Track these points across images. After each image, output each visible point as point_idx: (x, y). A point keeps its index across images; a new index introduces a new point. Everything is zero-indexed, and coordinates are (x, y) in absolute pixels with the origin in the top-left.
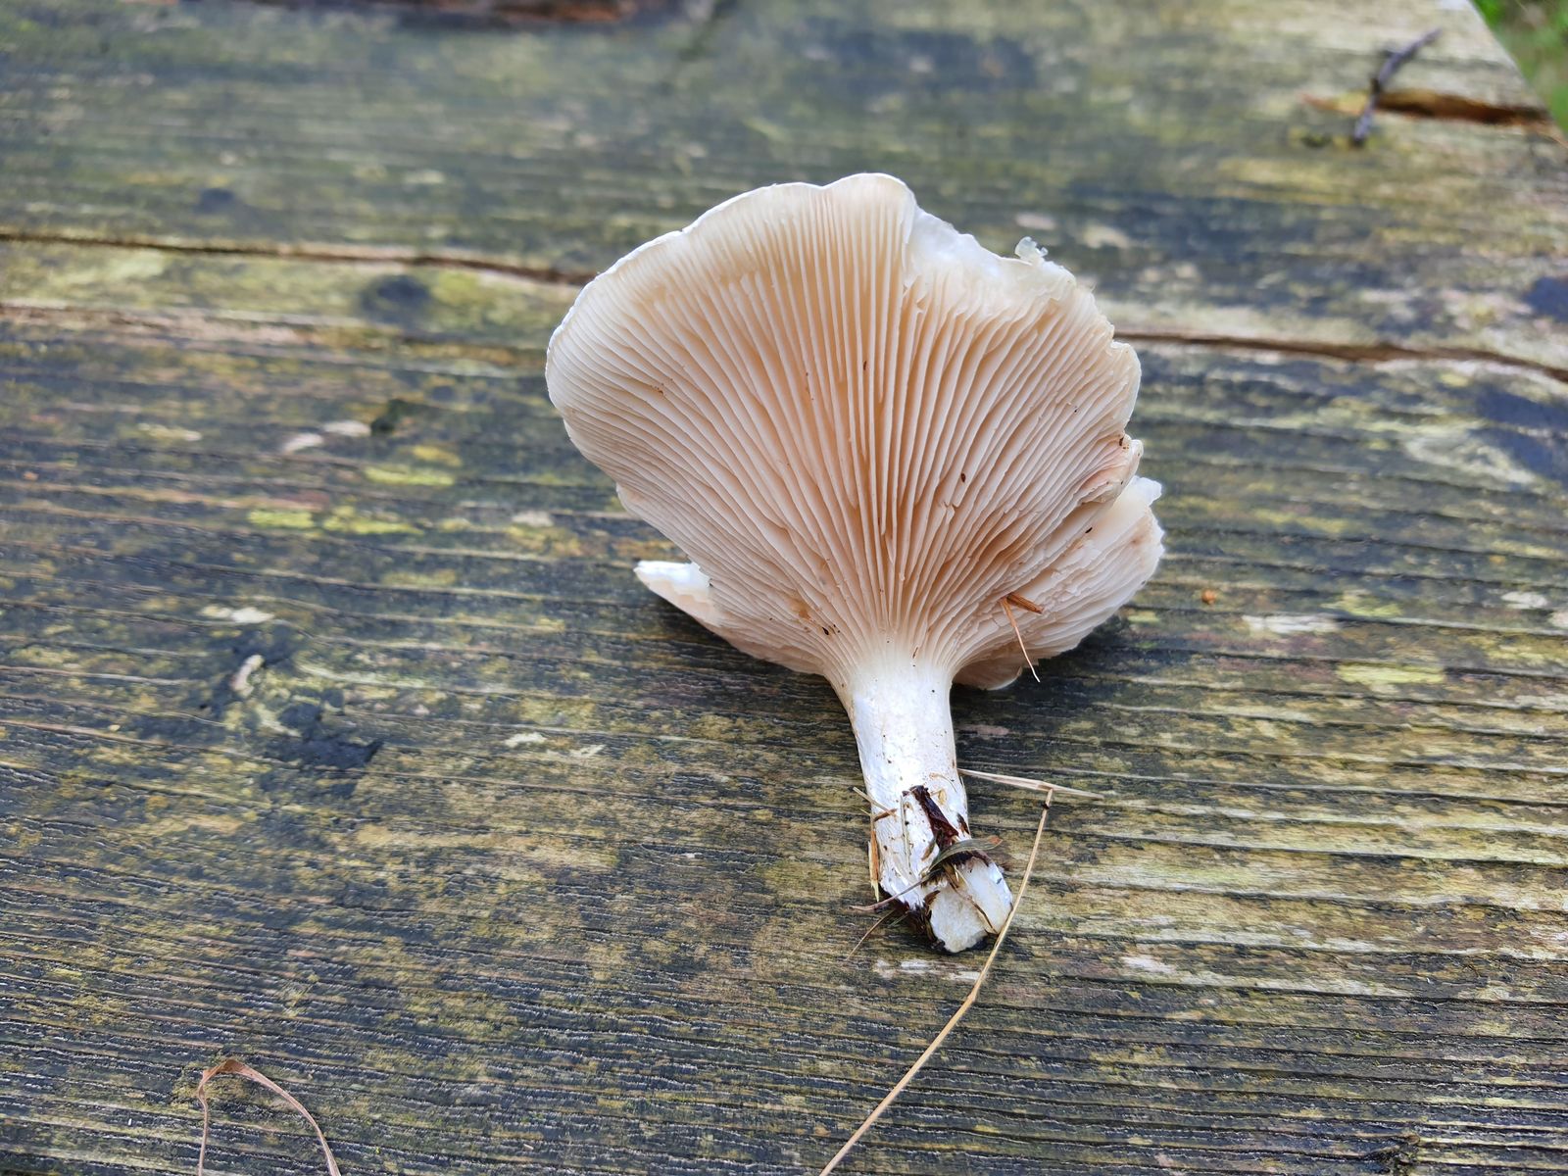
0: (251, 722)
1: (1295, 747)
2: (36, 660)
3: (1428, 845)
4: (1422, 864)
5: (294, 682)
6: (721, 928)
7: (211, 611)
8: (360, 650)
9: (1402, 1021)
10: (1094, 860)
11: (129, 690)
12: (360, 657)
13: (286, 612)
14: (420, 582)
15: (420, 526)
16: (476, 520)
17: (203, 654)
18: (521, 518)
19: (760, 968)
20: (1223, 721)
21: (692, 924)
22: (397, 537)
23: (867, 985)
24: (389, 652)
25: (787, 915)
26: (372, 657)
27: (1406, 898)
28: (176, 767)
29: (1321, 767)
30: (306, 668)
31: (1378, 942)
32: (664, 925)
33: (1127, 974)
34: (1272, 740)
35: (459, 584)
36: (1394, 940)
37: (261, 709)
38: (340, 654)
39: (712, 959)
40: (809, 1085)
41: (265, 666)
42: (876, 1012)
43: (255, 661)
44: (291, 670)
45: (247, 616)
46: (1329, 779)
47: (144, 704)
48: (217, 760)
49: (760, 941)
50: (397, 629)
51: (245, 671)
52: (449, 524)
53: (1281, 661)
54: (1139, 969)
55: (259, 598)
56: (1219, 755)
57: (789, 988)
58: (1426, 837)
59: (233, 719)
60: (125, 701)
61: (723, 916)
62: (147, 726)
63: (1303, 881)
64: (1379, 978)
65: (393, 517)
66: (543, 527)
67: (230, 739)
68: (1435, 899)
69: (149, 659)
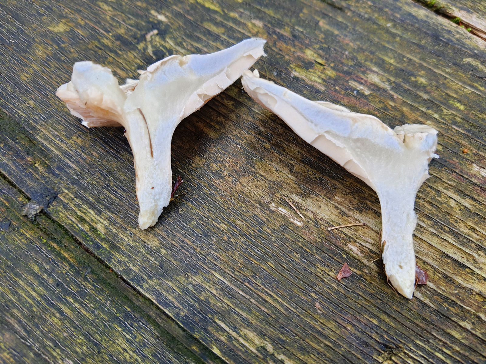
0: (145, 49)
1: (458, 214)
2: (102, 6)
3: (480, 269)
4: (473, 273)
5: (163, 43)
6: (234, 171)
7: (153, 12)
8: (185, 41)
9: (426, 314)
10: (361, 212)
11: (120, 26)
12: (184, 44)
13: (172, 21)
14: (213, 28)
15: (224, 11)
16: (241, 16)
17: (144, 24)
18: (254, 21)
19: (238, 187)
20: (439, 193)
21: (227, 165)
22: (215, 12)
23: (265, 207)
24: (192, 45)
25: (255, 177)
26: (187, 45)
27: (459, 280)
28: (120, 52)
29: (462, 225)
30: (168, 40)
31: (438, 287)
32: (220, 161)
33: (346, 249)
34: (452, 207)
35: (224, 34)
36: (444, 289)
37: (150, 47)
38: (179, 40)
39: (227, 177)
40: (231, 224)
41: (157, 34)
42: (262, 217)
43: (156, 32)
44: (164, 39)
45: (161, 18)
46: (462, 230)
47: (121, 31)
48: (131, 55)
49: (243, 180)
50: (198, 40)
51: (151, 33)
52: (232, 14)
53: (475, 184)
54: (351, 250)
55: (167, 14)
56: (429, 202)
57: (243, 197)
58: (482, 266)
59: (141, 46)
60: (117, 28)
61: (237, 167)
62: (118, 37)
63: (427, 255)
64: (428, 297)
65: (218, 5)
66: (259, 27)
67: (137, 51)
68: (469, 286)
69: (129, 19)
